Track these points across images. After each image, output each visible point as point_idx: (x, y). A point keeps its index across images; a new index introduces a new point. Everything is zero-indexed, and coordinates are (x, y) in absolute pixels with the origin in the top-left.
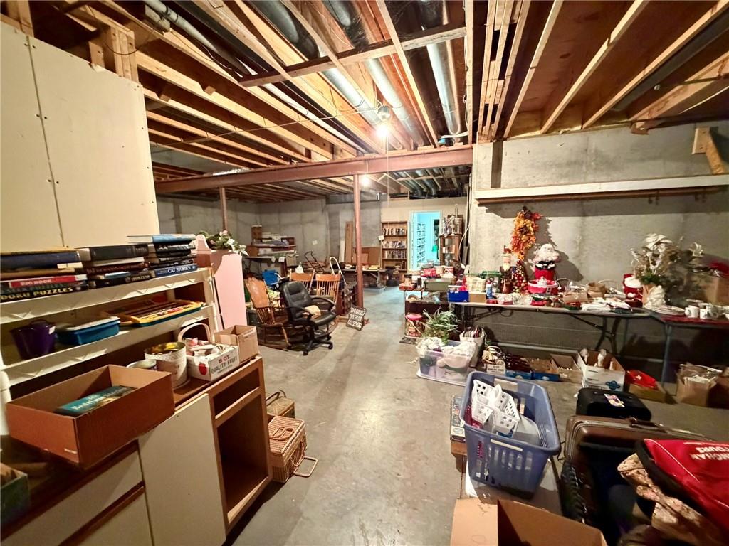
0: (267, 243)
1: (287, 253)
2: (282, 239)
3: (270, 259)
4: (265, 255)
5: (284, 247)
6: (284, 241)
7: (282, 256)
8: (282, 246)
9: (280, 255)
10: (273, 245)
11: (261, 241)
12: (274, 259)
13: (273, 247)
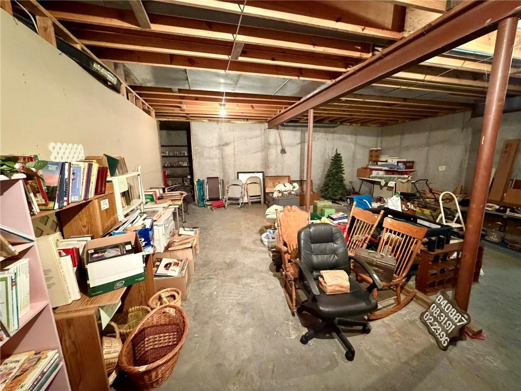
0: (382, 165)
1: (400, 178)
2: (398, 162)
3: (380, 182)
4: (376, 177)
5: (397, 171)
6: (399, 164)
7: (393, 181)
8: (396, 169)
9: (390, 179)
10: (387, 168)
11: (377, 164)
12: (383, 183)
13: (385, 170)
